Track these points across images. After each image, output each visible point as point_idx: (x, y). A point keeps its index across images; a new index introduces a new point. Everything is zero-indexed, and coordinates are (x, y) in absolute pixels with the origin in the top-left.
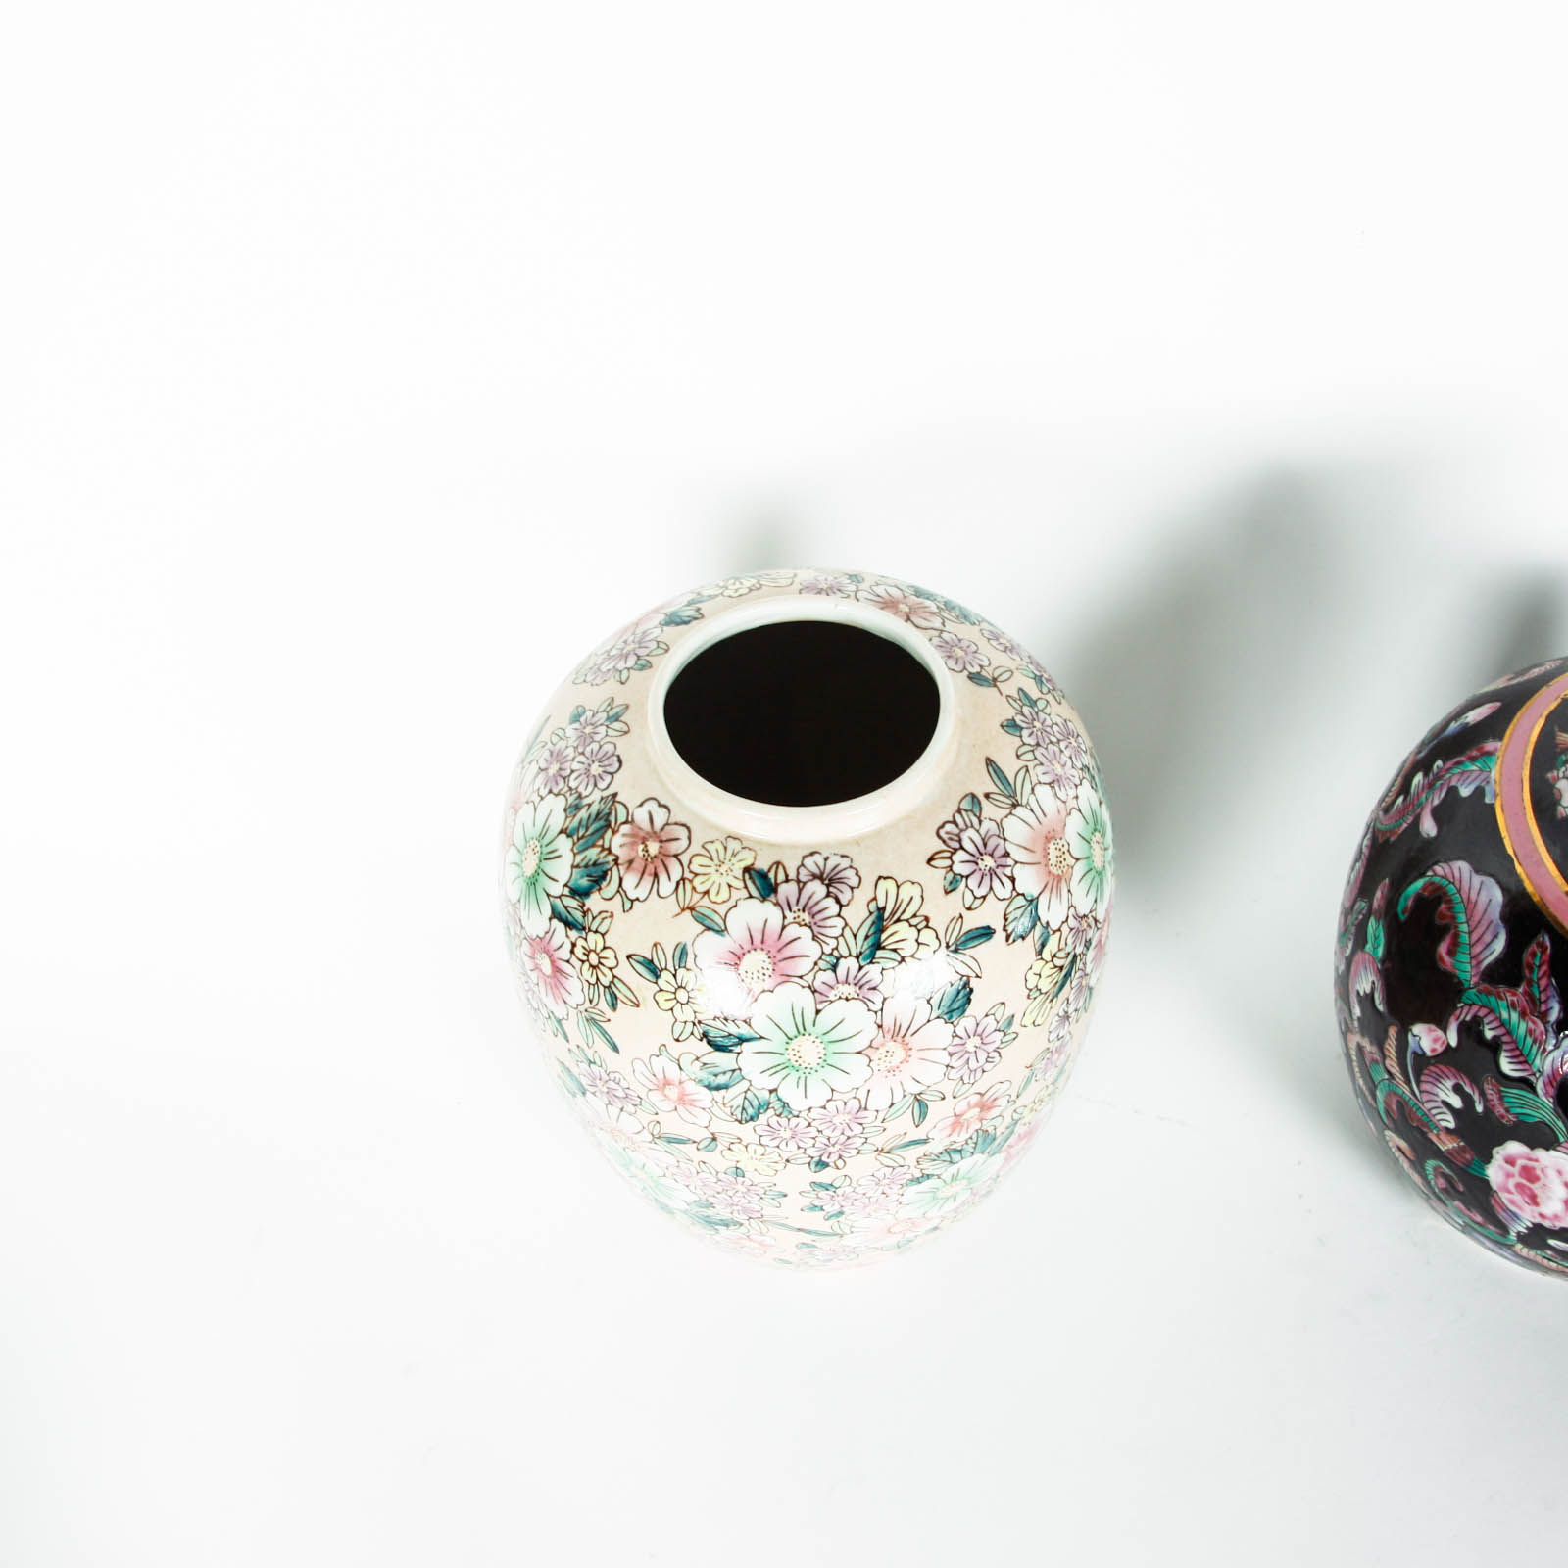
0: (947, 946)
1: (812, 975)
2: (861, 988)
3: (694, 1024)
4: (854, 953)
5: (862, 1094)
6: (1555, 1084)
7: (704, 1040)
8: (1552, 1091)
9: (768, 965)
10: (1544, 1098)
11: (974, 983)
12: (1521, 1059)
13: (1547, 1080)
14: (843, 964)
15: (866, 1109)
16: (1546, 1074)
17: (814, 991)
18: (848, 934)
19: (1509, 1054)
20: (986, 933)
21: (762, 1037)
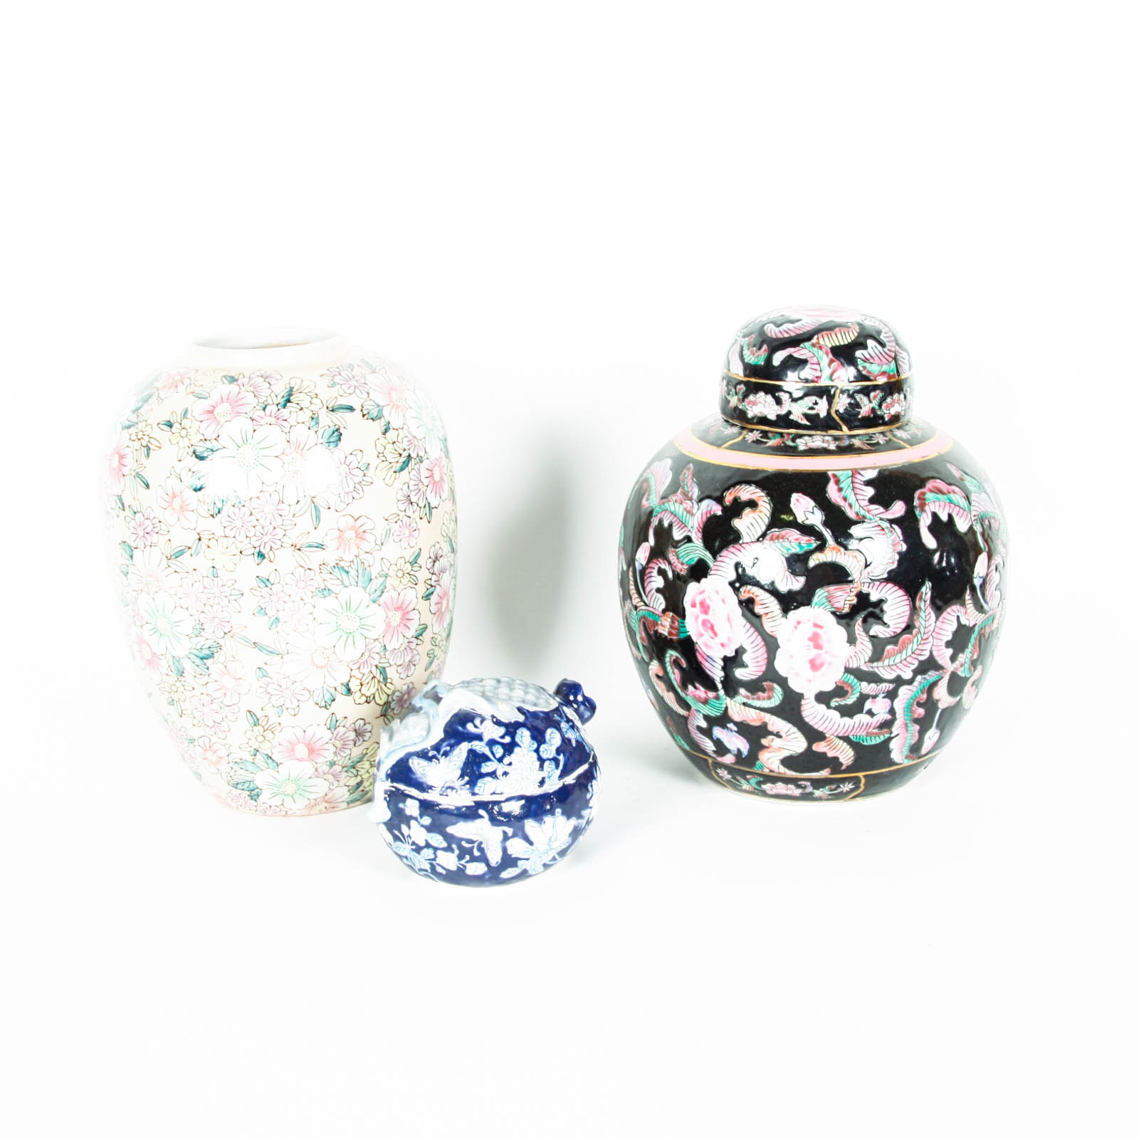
0: (327, 408)
1: (252, 413)
2: (278, 419)
3: (189, 447)
4: (276, 403)
5: (279, 488)
6: (700, 530)
7: (194, 455)
8: (700, 535)
9: (229, 408)
10: (697, 542)
11: (342, 430)
12: (682, 526)
13: (696, 530)
14: (268, 408)
15: (283, 502)
16: (695, 527)
17: (253, 420)
18: (273, 395)
19: (677, 527)
20: (351, 409)
21: (224, 448)
